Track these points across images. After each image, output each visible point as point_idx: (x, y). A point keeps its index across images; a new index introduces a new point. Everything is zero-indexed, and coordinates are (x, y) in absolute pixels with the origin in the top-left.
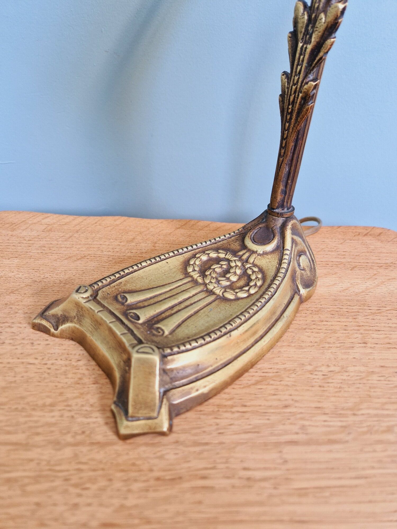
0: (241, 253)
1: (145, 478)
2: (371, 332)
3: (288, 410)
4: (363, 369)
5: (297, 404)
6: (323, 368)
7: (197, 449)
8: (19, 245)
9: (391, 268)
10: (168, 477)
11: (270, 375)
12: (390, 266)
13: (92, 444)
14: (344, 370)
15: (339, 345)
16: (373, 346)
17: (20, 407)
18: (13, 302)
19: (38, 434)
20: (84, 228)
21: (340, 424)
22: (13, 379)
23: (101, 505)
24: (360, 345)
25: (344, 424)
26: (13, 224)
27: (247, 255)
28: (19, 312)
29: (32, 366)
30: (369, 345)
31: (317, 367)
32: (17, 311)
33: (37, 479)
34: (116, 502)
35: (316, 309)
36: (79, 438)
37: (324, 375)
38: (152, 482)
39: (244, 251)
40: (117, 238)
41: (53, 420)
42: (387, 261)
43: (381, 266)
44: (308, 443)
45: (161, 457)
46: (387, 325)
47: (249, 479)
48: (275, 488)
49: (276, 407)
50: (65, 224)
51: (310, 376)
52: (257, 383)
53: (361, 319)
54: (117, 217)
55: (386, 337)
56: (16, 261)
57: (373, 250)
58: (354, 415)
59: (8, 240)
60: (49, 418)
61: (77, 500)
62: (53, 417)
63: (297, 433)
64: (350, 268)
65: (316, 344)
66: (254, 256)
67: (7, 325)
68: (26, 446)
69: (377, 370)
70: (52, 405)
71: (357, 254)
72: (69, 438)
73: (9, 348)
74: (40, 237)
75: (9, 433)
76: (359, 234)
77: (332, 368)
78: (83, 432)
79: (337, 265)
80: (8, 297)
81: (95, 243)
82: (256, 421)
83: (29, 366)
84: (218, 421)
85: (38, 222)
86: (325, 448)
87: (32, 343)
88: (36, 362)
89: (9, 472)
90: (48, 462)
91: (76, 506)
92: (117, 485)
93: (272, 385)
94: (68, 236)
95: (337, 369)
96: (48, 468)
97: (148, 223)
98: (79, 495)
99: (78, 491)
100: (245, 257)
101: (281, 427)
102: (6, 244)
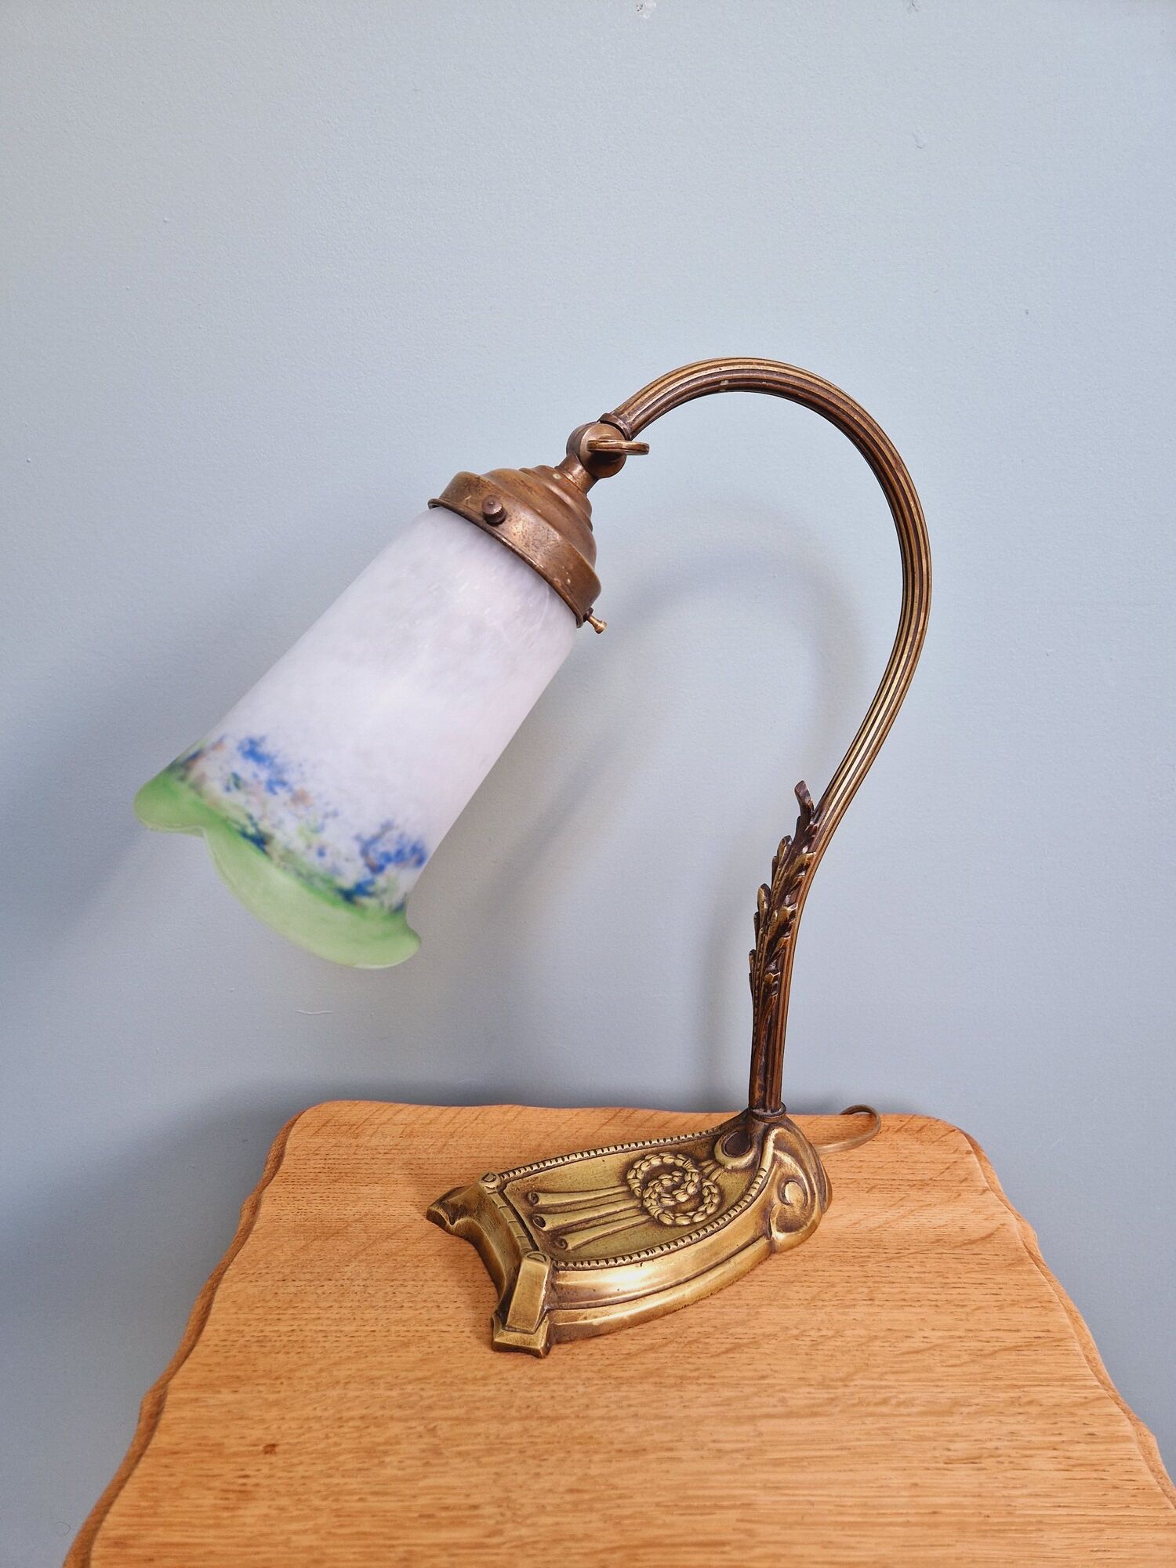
0: (704, 1164)
1: (606, 1450)
2: (882, 1285)
3: (766, 1382)
4: (863, 1332)
5: (776, 1375)
6: (812, 1333)
7: (661, 1422)
8: (373, 1161)
9: (928, 1188)
10: (630, 1450)
11: (745, 1341)
12: (927, 1185)
13: (541, 1418)
14: (839, 1334)
15: (836, 1303)
16: (881, 1303)
17: (448, 1381)
18: (394, 1251)
19: (478, 1408)
20: (460, 1130)
21: (826, 1396)
22: (430, 1350)
24: (865, 1302)
25: (832, 1396)
26: (352, 1125)
27: (711, 1168)
28: (408, 1264)
29: (446, 1334)
30: (877, 1303)
31: (805, 1331)
32: (404, 1264)
33: (490, 1451)
34: (579, 1471)
35: (810, 1254)
36: (524, 1412)
37: (812, 1341)
38: (613, 1454)
39: (709, 1162)
40: (515, 1146)
41: (489, 1394)
42: (924, 1177)
43: (914, 1185)
44: (789, 1415)
45: (621, 1431)
46: (905, 1275)
47: (719, 1451)
48: (748, 1459)
49: (752, 1379)
50: (430, 1123)
51: (795, 1342)
52: (727, 1351)
53: (871, 1267)
54: (506, 1107)
55: (901, 1292)
56: (378, 1188)
57: (906, 1158)
58: (846, 1386)
59: (355, 1154)
60: (483, 1392)
61: (538, 1470)
62: (490, 1391)
63: (776, 1406)
64: (867, 1189)
65: (805, 1302)
66: (720, 1171)
67: (398, 1283)
68: (469, 1420)
69: (882, 1334)
70: (484, 1378)
71: (881, 1165)
72: (513, 1412)
73: (411, 1313)
74: (398, 1147)
75: (445, 1408)
76: (888, 1130)
77: (824, 1333)
78: (528, 1407)
79: (847, 1184)
80: (386, 1244)
81: (483, 1154)
82: (727, 1393)
83: (443, 1334)
84: (682, 1394)
85: (389, 1120)
86: (808, 1420)
87: (439, 1307)
88: (449, 1329)
89: (458, 1445)
90: (498, 1436)
91: (538, 1475)
92: (578, 1456)
93: (746, 1353)
94: (440, 1144)
95: (830, 1333)
96: (498, 1441)
97: (557, 1116)
98: (540, 1466)
99: (536, 1462)
100: (707, 1171)
101: (757, 1399)
102: (354, 1161)
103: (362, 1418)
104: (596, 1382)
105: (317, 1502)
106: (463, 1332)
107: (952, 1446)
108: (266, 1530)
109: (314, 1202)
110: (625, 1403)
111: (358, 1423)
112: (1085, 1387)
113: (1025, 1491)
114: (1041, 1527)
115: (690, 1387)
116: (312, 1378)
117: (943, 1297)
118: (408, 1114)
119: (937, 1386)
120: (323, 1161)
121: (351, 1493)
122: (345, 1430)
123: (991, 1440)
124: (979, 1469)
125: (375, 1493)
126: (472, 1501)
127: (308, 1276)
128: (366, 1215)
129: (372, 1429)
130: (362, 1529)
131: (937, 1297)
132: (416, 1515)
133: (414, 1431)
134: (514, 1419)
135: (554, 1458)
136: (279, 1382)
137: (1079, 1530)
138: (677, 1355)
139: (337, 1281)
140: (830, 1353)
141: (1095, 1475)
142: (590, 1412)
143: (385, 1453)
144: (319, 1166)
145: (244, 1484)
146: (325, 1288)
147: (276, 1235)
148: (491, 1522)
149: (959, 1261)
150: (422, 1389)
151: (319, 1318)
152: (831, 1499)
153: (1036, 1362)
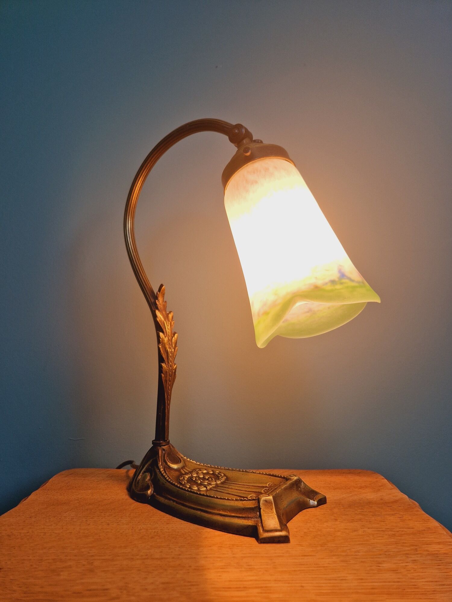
4: (332, 530)
9: (364, 488)
13: (153, 559)
17: (105, 547)
19: (118, 556)
22: (99, 538)
24: (333, 521)
32: (95, 512)
33: (121, 570)
34: (170, 576)
36: (144, 557)
41: (127, 551)
42: (362, 485)
43: (357, 487)
44: (290, 556)
55: (352, 517)
60: (124, 551)
61: (147, 576)
67: (90, 517)
68: (112, 560)
69: (341, 530)
73: (93, 526)
75: (101, 556)
78: (147, 555)
80: (88, 506)
83: (108, 533)
84: (232, 550)
85: (102, 473)
86: (300, 558)
89: (103, 568)
90: (127, 565)
103: (54, 559)
122: (43, 563)
123: (402, 563)
124: (397, 573)
125: (51, 585)
127: (44, 516)
128: (81, 498)
129: (58, 563)
130: (37, 598)
131: (370, 519)
132: (71, 593)
133: (81, 563)
134: (138, 559)
135: (157, 572)
136: (13, 548)
139: (58, 517)
142: (181, 557)
143: (62, 571)
146: (51, 519)
149: (381, 508)
150: (91, 550)
151: (44, 528)
152: (313, 585)
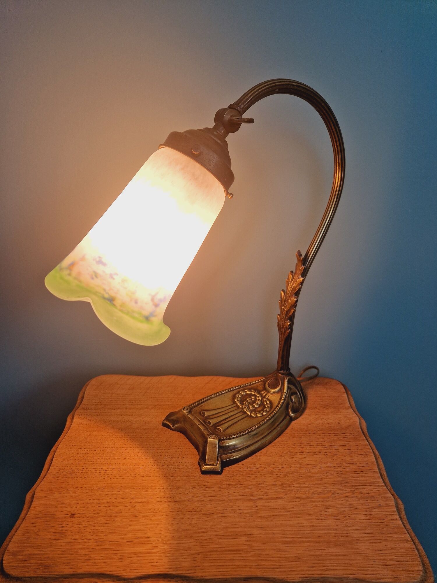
1: (198, 514)
2: (307, 446)
3: (260, 486)
4: (298, 466)
5: (264, 483)
6: (279, 466)
7: (220, 502)
8: (118, 399)
10: (208, 513)
12: (327, 406)
14: (289, 466)
15: (289, 454)
19: (151, 498)
20: (152, 386)
21: (282, 491)
22: (135, 476)
23: (182, 524)
24: (300, 454)
25: (284, 491)
26: (111, 385)
29: (142, 469)
30: (305, 453)
31: (276, 465)
34: (188, 522)
37: (279, 469)
38: (201, 515)
40: (172, 392)
45: (205, 506)
46: (316, 442)
47: (241, 513)
48: (251, 516)
49: (255, 485)
50: (141, 383)
51: (273, 470)
53: (303, 439)
54: (170, 377)
56: (119, 410)
57: (320, 395)
58: (290, 487)
59: (111, 397)
60: (154, 492)
63: (263, 495)
68: (148, 503)
69: (305, 466)
74: (128, 394)
75: (139, 498)
77: (284, 466)
81: (160, 396)
82: (245, 491)
83: (140, 469)
86: (274, 501)
88: (143, 467)
92: (188, 516)
94: (144, 392)
95: (286, 466)
101: (256, 493)
102: (110, 400)
103: (108, 503)
104: (197, 487)
105: (89, 537)
106: (148, 468)
107: (328, 510)
108: (69, 547)
109: (94, 416)
110: (207, 495)
111: (106, 505)
112: (379, 486)
113: (353, 528)
114: (358, 542)
115: (232, 488)
116: (90, 487)
117: (329, 451)
118: (132, 379)
119: (324, 486)
120: (98, 400)
121: (102, 532)
122: (101, 508)
123: (342, 508)
124: (337, 519)
125: (111, 533)
126: (147, 535)
127: (91, 446)
129: (111, 508)
130: (105, 547)
131: (327, 451)
132: (125, 541)
133: (127, 508)
135: (179, 517)
136: (77, 489)
137: (372, 543)
138: (228, 476)
139: (101, 448)
140: (285, 474)
141: (380, 521)
142: (194, 499)
143: (116, 517)
144: (97, 402)
145: (62, 530)
146: (97, 451)
147: (79, 430)
148: (154, 543)
149: (336, 436)
150: (131, 491)
151: (94, 463)
152: (281, 532)
153: (362, 476)
